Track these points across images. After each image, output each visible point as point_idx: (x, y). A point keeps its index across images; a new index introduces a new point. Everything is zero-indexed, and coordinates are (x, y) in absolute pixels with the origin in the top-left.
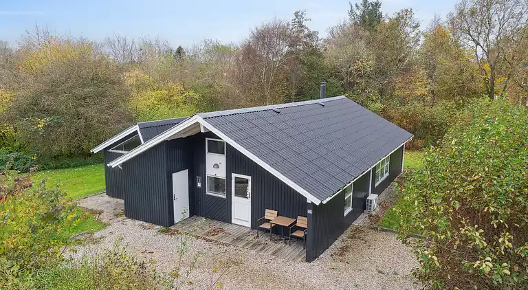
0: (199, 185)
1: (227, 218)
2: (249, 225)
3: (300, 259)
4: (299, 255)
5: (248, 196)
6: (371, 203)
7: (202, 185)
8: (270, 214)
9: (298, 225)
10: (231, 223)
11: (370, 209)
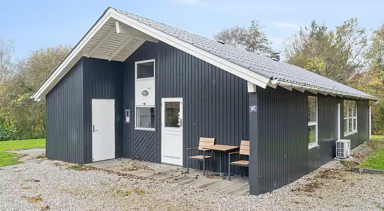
0: (128, 120)
1: (156, 158)
2: (180, 162)
3: (242, 192)
4: (241, 189)
5: (179, 124)
6: (342, 147)
7: (131, 120)
8: (206, 143)
9: (241, 152)
10: (160, 162)
11: (342, 155)
